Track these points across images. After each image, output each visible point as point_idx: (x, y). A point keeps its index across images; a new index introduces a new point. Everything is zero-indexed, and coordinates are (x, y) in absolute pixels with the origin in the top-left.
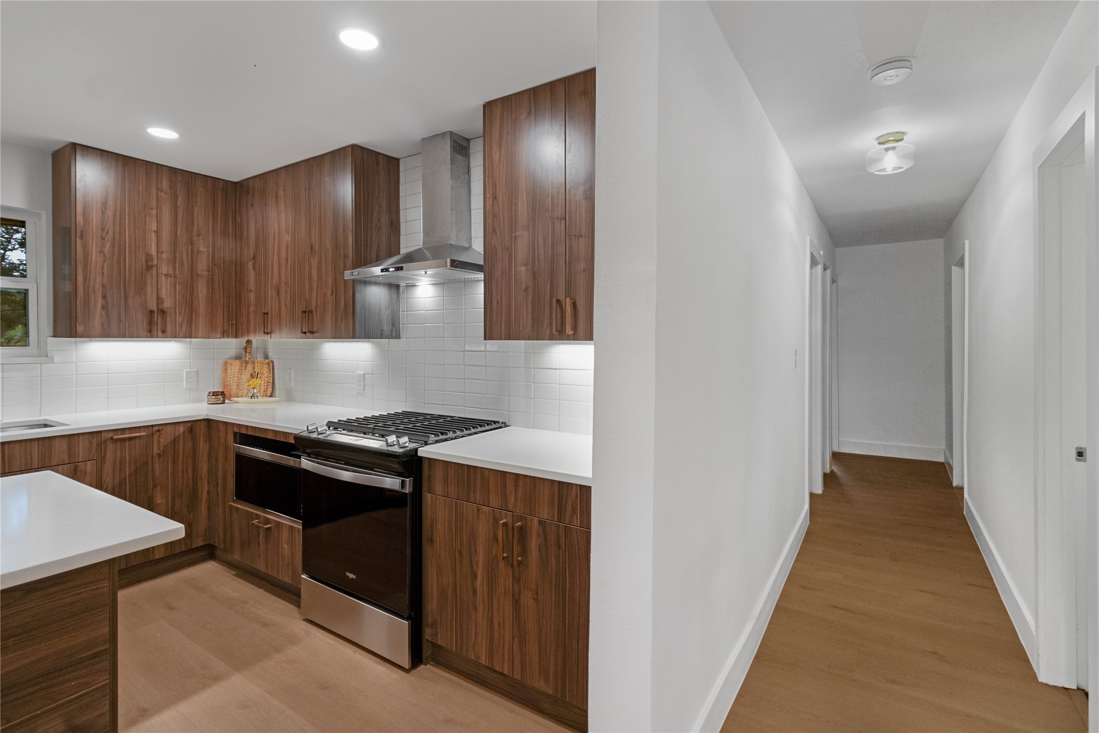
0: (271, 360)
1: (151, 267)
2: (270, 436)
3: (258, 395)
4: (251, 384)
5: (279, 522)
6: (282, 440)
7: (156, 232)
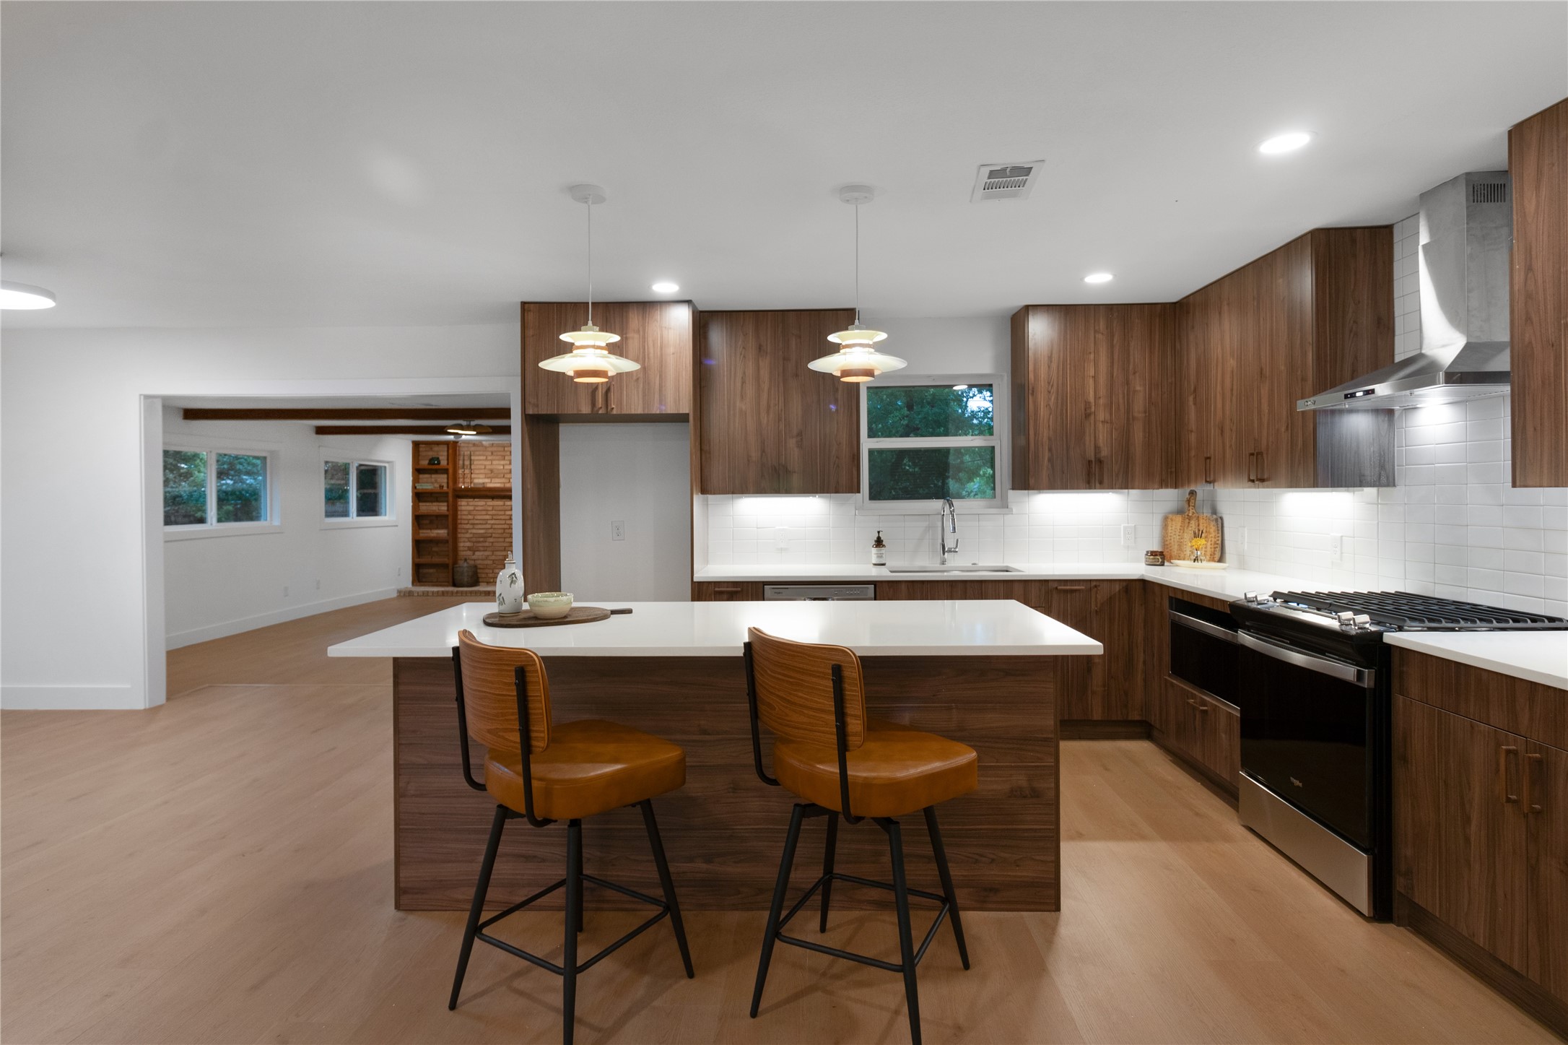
0: (1220, 515)
1: (1090, 415)
2: (1207, 604)
3: (1202, 558)
4: (1194, 544)
5: (1216, 706)
6: (1220, 610)
7: (1094, 377)
